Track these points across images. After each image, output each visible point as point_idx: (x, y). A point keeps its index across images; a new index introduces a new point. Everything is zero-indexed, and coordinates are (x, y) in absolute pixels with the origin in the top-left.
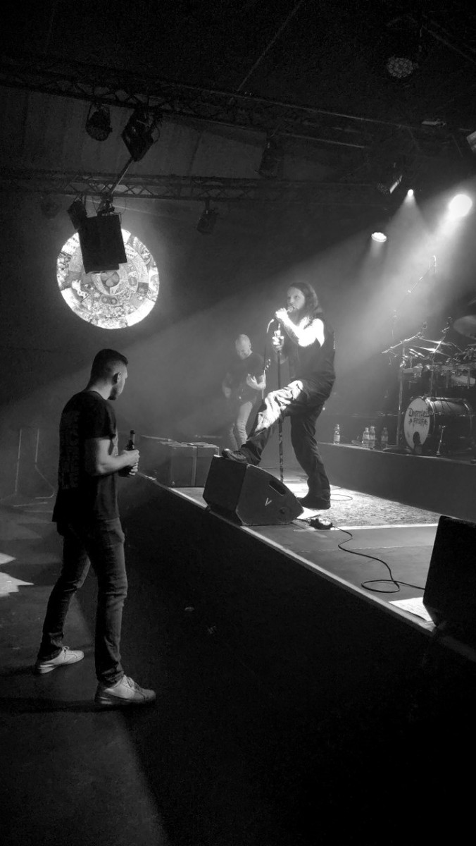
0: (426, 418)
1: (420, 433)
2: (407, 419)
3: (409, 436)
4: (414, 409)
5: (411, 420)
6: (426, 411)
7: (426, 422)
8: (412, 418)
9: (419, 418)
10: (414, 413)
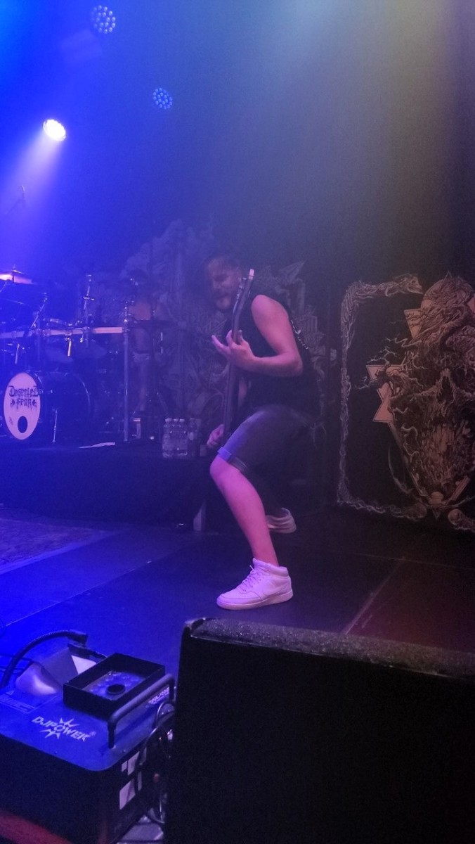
0: (34, 398)
1: (27, 419)
2: (8, 399)
3: (12, 423)
4: (17, 387)
5: (13, 401)
6: (34, 388)
7: (34, 402)
8: (15, 398)
9: (24, 398)
10: (17, 392)
